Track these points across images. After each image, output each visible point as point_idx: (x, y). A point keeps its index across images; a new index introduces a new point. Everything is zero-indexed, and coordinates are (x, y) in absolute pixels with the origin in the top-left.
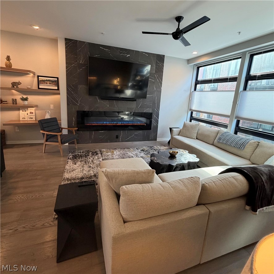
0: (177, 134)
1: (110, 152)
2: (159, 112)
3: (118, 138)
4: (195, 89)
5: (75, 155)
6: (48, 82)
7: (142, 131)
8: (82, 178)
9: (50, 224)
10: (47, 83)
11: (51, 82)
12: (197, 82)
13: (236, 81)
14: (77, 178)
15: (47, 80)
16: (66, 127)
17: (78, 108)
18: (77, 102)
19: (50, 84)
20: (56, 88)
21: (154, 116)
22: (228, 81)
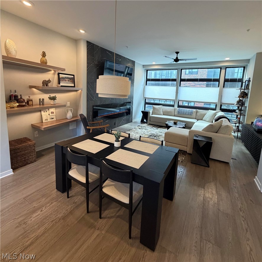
3: (115, 125)
6: (67, 79)
10: (66, 81)
11: (69, 80)
12: (148, 80)
15: (66, 78)
17: (93, 103)
18: (93, 97)
19: (68, 81)
20: (73, 85)
21: (131, 104)
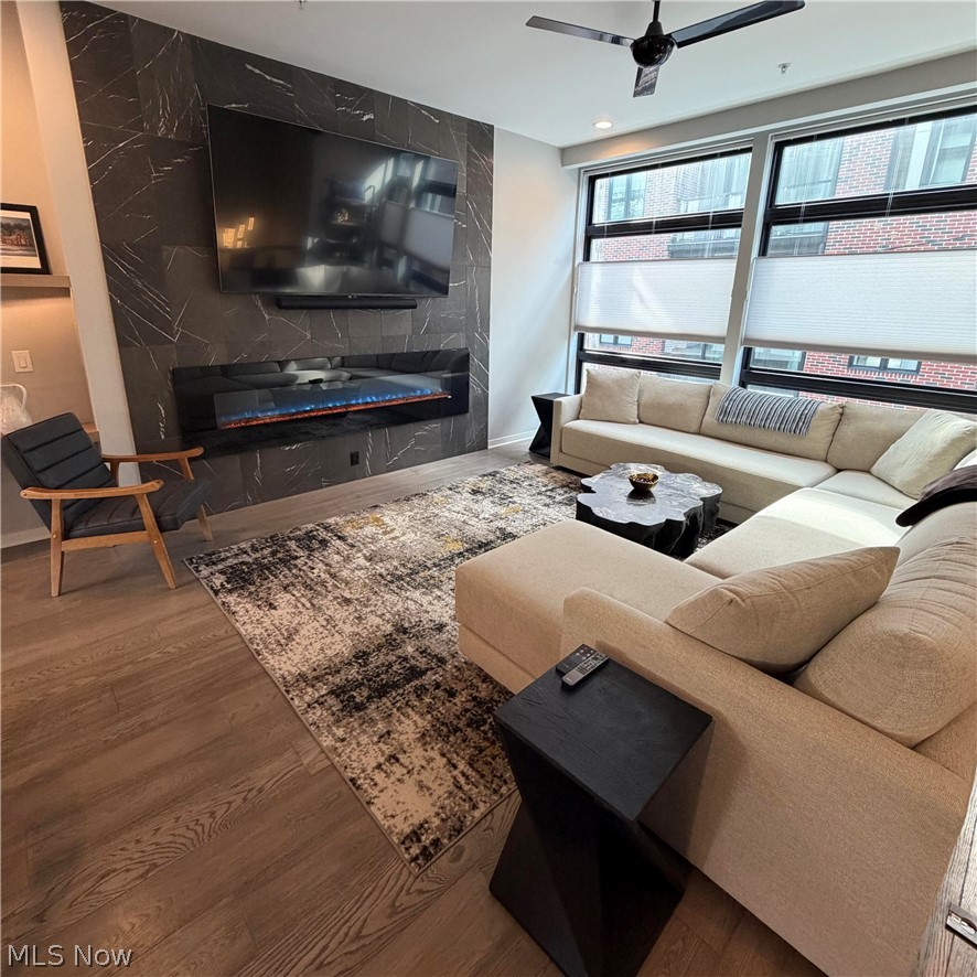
0: (573, 417)
1: (367, 524)
2: (487, 344)
3: (357, 463)
4: (587, 257)
5: (231, 567)
7: (439, 420)
8: (361, 656)
9: (421, 892)
12: (592, 233)
13: (739, 226)
14: (337, 661)
16: (130, 450)
17: (174, 356)
18: (168, 327)
20: (34, 263)
21: (475, 361)
22: (710, 226)
